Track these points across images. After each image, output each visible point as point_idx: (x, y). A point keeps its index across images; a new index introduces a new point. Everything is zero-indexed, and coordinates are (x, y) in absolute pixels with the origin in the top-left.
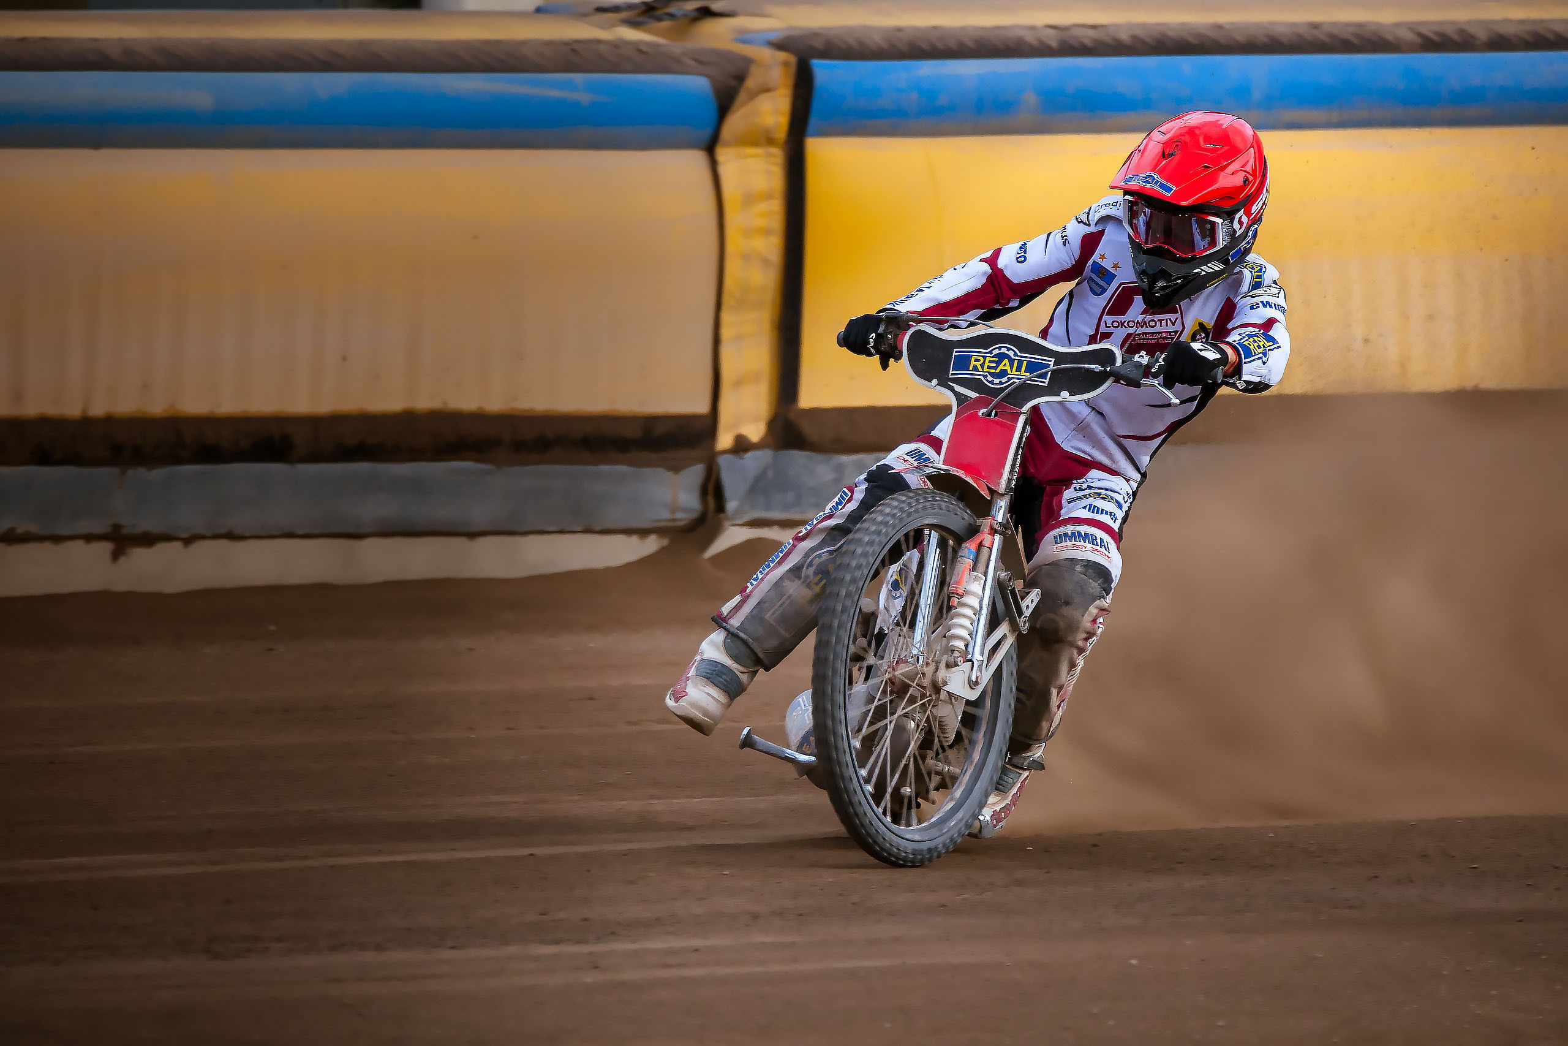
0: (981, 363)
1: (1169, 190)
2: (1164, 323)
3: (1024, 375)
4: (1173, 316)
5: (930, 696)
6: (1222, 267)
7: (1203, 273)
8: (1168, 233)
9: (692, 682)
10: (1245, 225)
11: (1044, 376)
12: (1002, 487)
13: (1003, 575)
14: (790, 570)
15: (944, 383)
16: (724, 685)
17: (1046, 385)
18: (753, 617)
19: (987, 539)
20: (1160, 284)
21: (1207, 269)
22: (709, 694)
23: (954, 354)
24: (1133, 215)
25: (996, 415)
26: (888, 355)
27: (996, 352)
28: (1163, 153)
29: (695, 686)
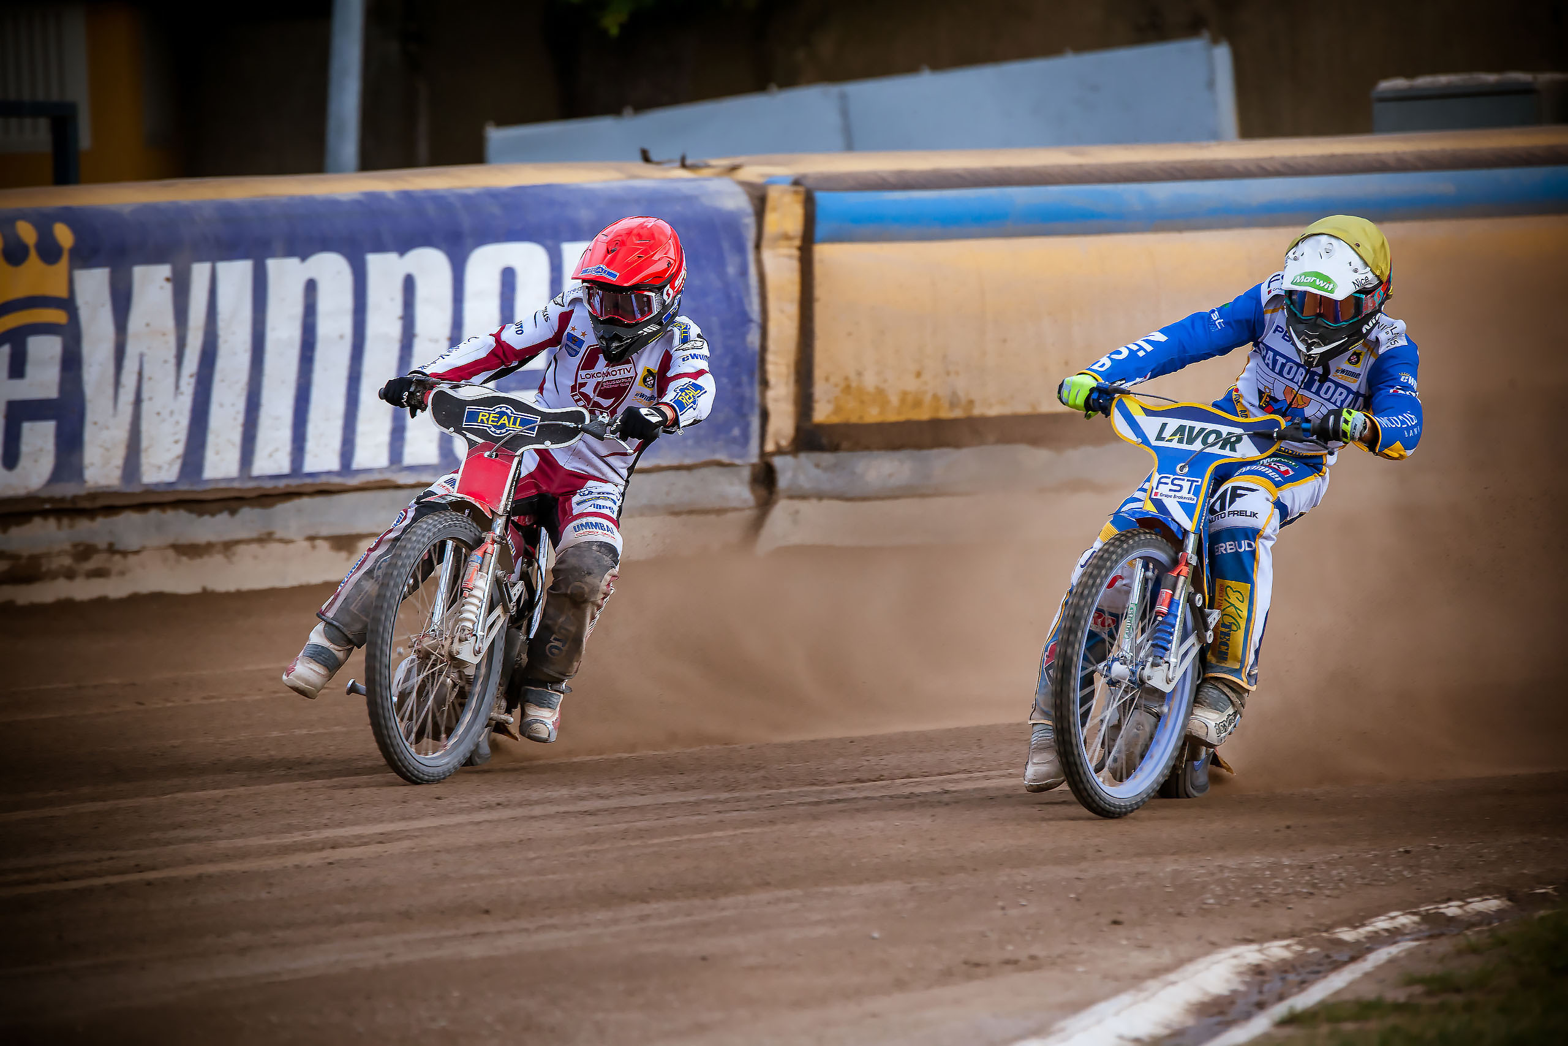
0: (487, 418)
1: (615, 276)
2: (622, 371)
3: (518, 428)
4: (628, 366)
5: (447, 661)
6: (658, 327)
7: (645, 333)
8: (616, 307)
9: (300, 661)
10: (671, 296)
11: (532, 429)
12: (500, 511)
13: (500, 573)
14: (365, 573)
15: (459, 430)
16: (323, 661)
17: (534, 436)
18: (341, 609)
19: (490, 549)
20: (615, 345)
21: (647, 330)
22: (311, 669)
23: (467, 410)
24: (590, 296)
25: (497, 456)
26: (416, 406)
27: (498, 410)
28: (608, 249)
29: (302, 663)
